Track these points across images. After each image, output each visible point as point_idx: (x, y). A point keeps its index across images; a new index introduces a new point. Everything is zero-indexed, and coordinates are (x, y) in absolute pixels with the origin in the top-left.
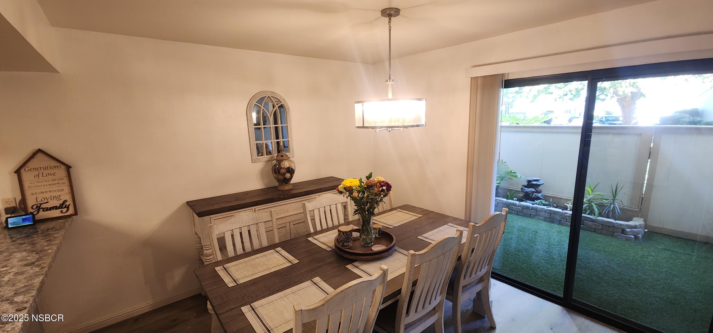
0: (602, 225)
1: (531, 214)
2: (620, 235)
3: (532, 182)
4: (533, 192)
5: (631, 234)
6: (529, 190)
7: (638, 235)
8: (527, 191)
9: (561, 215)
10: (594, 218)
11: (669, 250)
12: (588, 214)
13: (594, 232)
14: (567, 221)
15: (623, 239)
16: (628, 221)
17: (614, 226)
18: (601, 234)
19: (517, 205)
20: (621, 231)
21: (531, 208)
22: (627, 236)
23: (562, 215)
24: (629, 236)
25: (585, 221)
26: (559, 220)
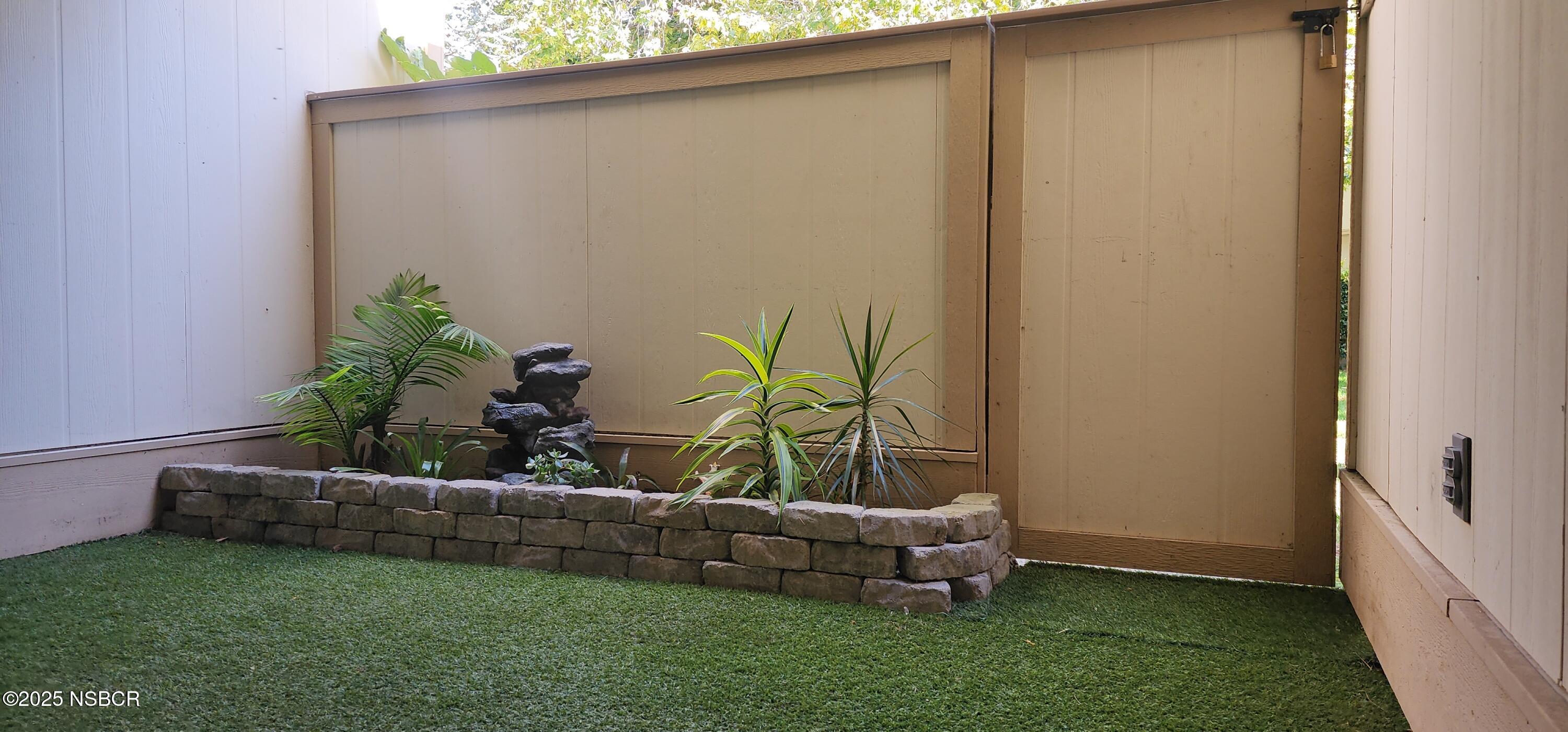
0: (811, 542)
1: (496, 543)
2: (890, 589)
3: (535, 364)
4: (540, 421)
5: (938, 575)
6: (515, 411)
7: (971, 576)
8: (504, 417)
9: (634, 522)
10: (774, 510)
11: (1103, 638)
12: (748, 495)
13: (780, 590)
14: (659, 555)
15: (900, 609)
16: (947, 502)
17: (859, 542)
18: (806, 595)
19: (432, 495)
20: (889, 560)
21: (494, 504)
22: (918, 587)
23: (638, 520)
24: (929, 586)
25: (736, 535)
26: (622, 553)
